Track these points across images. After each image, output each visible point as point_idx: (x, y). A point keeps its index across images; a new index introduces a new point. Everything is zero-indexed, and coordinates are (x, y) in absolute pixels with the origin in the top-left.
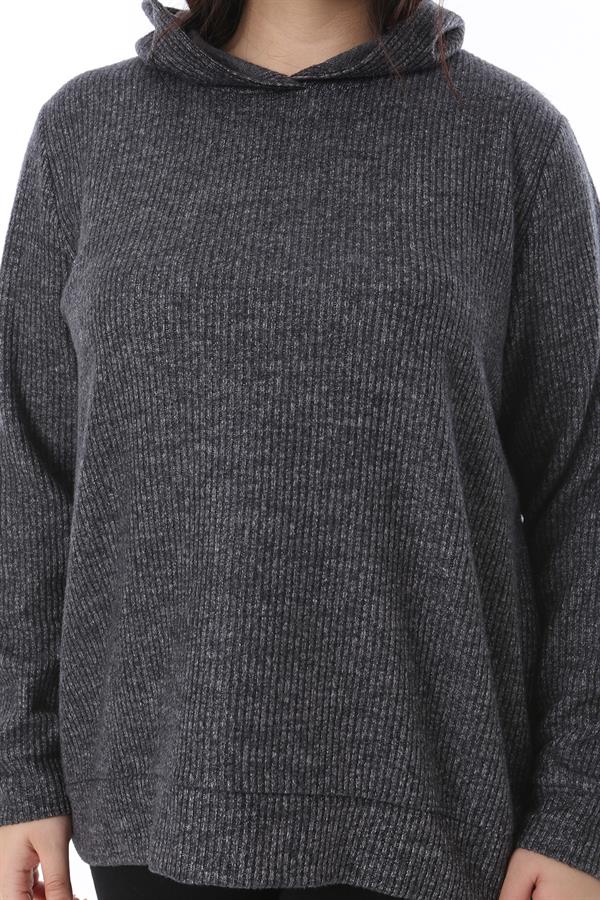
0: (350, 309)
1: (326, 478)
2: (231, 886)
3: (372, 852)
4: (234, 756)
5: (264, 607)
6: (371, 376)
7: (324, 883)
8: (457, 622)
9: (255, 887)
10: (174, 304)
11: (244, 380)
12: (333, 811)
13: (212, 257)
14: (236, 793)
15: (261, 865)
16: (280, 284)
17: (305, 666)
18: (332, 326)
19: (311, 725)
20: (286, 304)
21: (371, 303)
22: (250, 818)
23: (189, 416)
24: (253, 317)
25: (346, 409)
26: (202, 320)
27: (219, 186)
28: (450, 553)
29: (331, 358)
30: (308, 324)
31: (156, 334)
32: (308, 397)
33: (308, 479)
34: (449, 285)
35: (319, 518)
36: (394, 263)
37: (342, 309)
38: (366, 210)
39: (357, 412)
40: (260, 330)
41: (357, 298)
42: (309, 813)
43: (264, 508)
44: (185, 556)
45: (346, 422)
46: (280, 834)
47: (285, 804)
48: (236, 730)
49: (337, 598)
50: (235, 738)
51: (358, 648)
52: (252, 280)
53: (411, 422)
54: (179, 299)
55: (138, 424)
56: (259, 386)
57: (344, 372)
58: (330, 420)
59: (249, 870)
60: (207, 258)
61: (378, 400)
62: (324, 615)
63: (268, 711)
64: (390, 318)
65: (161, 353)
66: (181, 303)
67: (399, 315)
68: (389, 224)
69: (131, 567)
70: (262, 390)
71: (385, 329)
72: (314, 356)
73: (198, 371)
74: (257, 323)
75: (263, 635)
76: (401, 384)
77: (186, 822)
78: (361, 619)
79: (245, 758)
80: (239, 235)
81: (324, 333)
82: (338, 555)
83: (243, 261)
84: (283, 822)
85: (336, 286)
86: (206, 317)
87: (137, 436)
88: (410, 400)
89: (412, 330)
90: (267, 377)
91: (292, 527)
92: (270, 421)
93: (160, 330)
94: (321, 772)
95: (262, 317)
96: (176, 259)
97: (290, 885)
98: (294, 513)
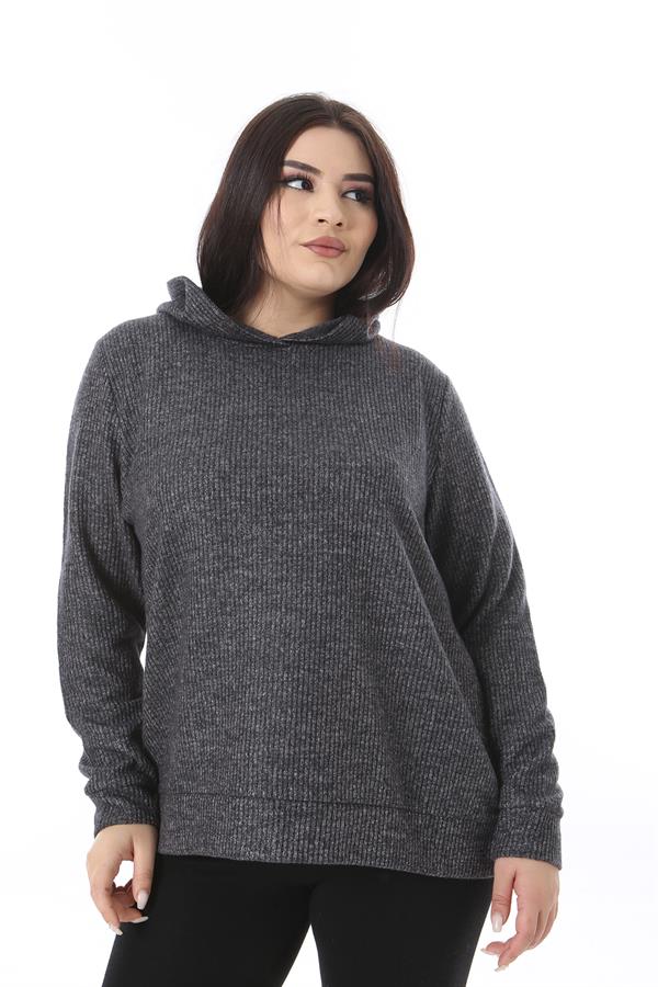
1: (324, 588)
2: (267, 861)
3: (368, 841)
4: (267, 775)
5: (286, 675)
6: (350, 522)
7: (335, 862)
8: (411, 677)
9: (284, 862)
11: (268, 527)
12: (340, 814)
14: (269, 799)
15: (287, 847)
16: (288, 464)
17: (317, 715)
19: (322, 755)
20: (293, 477)
22: (279, 816)
23: (230, 551)
25: (336, 542)
26: (238, 488)
27: (239, 404)
28: (404, 632)
29: (324, 511)
30: (308, 489)
31: (207, 498)
33: (312, 589)
35: (321, 615)
36: (360, 451)
40: (277, 494)
41: (338, 471)
42: (322, 814)
43: (283, 610)
44: (228, 645)
46: (301, 828)
47: (304, 808)
48: (268, 757)
49: (336, 668)
52: (269, 463)
53: (376, 550)
54: (222, 474)
57: (333, 519)
58: (326, 550)
59: (279, 850)
61: (355, 537)
62: (329, 681)
63: (290, 744)
67: (366, 482)
70: (280, 532)
71: (357, 490)
72: (313, 509)
73: (236, 521)
74: (274, 489)
75: (285, 693)
76: (369, 526)
78: (351, 681)
79: (275, 776)
81: (318, 494)
82: (335, 640)
84: (303, 820)
85: (324, 464)
86: (241, 486)
88: (376, 536)
89: (374, 491)
90: (283, 523)
91: (303, 621)
92: (286, 553)
93: (210, 495)
94: (330, 787)
97: (310, 862)
98: (304, 612)
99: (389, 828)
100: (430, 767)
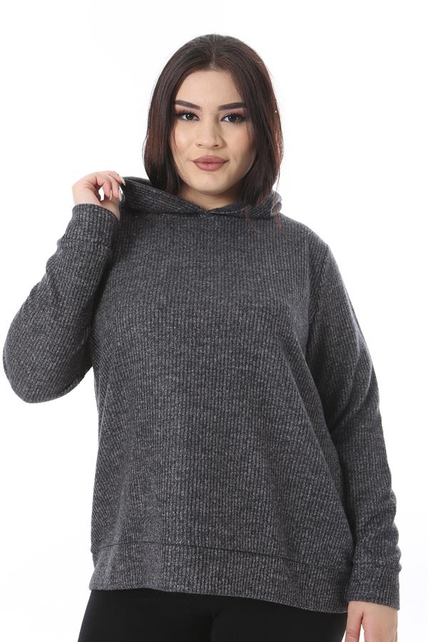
0: (243, 314)
1: (231, 394)
2: (190, 592)
3: (259, 580)
4: (191, 528)
5: (203, 455)
6: (252, 347)
7: (236, 595)
8: (294, 461)
9: (202, 593)
10: (159, 309)
11: (192, 347)
12: (239, 559)
13: (176, 289)
14: (192, 546)
15: (205, 582)
16: (209, 302)
17: (223, 485)
19: (226, 515)
20: (212, 311)
21: (253, 312)
22: (199, 559)
23: (163, 362)
24: (197, 317)
25: (241, 361)
26: (172, 317)
27: (176, 259)
28: (291, 429)
29: (233, 337)
30: (223, 321)
31: (149, 322)
32: (223, 355)
33: (223, 394)
35: (228, 413)
36: (263, 296)
37: (239, 314)
38: (248, 273)
39: (246, 363)
40: (200, 323)
41: (246, 309)
42: (228, 558)
43: (202, 408)
44: (158, 431)
45: (240, 367)
46: (214, 568)
47: (216, 553)
48: (191, 515)
49: (237, 452)
50: (191, 519)
51: (247, 477)
52: (196, 300)
53: (271, 369)
54: (161, 306)
55: (139, 365)
57: (240, 344)
58: (233, 366)
59: (199, 584)
61: (255, 358)
62: (231, 461)
63: (207, 506)
64: (261, 320)
65: (151, 332)
66: (162, 309)
67: (265, 318)
68: (259, 280)
69: (135, 436)
70: (201, 351)
71: (259, 325)
72: (226, 336)
73: (169, 340)
74: (198, 319)
75: (203, 468)
76: (266, 351)
77: (168, 561)
78: (248, 462)
79: (196, 529)
81: (230, 325)
82: (237, 431)
84: (215, 562)
85: (236, 304)
86: (174, 315)
87: (138, 371)
88: (271, 359)
89: (271, 326)
90: (203, 345)
91: (215, 417)
92: (205, 366)
93: (151, 321)
94: (232, 539)
95: (201, 317)
97: (219, 594)
98: (216, 410)
99: (275, 572)
100: (306, 528)
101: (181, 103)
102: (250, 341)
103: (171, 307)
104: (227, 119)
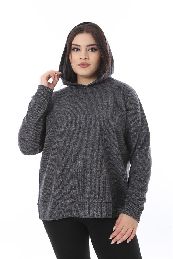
0: (97, 121)
10: (69, 122)
11: (81, 134)
13: (75, 115)
16: (86, 118)
18: (94, 124)
21: (100, 119)
24: (82, 124)
29: (94, 129)
30: (90, 124)
32: (91, 136)
34: (113, 116)
37: (96, 121)
38: (99, 105)
39: (100, 137)
40: (83, 126)
41: (98, 119)
45: (98, 139)
47: (94, 204)
52: (81, 118)
56: (84, 135)
60: (74, 115)
64: (103, 122)
65: (67, 131)
66: (70, 122)
67: (105, 121)
68: (103, 107)
71: (103, 123)
73: (73, 133)
76: (105, 132)
80: (79, 111)
83: (80, 115)
85: (94, 117)
86: (74, 124)
89: (107, 124)
90: (85, 133)
91: (91, 157)
92: (86, 140)
93: (67, 127)
95: (83, 124)
96: (69, 115)
98: (91, 155)
101: (74, 45)
102: (100, 129)
103: (73, 121)
104: (90, 50)
